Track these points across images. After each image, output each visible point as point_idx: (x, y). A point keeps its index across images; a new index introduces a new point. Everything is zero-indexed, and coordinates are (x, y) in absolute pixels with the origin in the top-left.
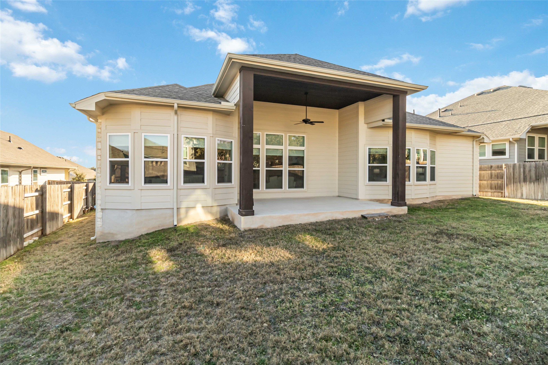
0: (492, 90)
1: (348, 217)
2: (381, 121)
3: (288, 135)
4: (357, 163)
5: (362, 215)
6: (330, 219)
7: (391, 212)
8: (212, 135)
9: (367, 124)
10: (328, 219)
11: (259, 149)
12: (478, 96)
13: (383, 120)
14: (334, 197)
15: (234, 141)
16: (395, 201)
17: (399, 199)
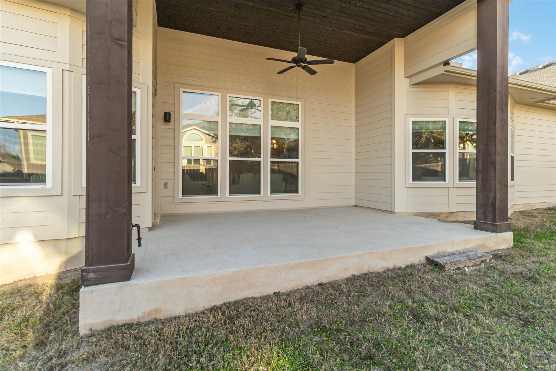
0: (540, 67)
1: (398, 265)
2: (442, 66)
3: (270, 100)
4: (392, 149)
5: (427, 258)
6: (356, 273)
7: (483, 246)
8: (67, 67)
9: (409, 77)
10: (349, 274)
11: (217, 122)
12: (521, 75)
13: (446, 63)
14: (348, 207)
15: (142, 93)
16: (485, 219)
17: (497, 217)
